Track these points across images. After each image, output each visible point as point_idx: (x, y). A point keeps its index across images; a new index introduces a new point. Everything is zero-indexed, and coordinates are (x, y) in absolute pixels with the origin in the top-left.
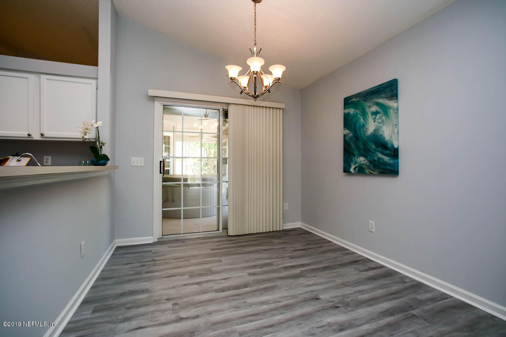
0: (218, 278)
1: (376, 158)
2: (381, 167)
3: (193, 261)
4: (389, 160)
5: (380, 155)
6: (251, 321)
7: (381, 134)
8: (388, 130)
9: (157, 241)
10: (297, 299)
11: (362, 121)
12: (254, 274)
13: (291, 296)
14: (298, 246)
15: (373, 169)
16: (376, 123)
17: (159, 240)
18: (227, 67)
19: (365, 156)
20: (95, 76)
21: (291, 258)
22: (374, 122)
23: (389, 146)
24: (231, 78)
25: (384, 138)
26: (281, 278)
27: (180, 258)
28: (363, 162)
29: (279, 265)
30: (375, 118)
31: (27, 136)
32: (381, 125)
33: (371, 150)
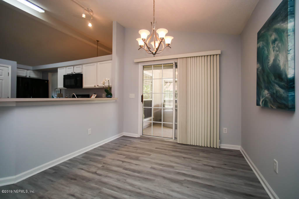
0: (134, 163)
1: (275, 92)
2: (278, 101)
3: (138, 151)
4: (283, 93)
5: (278, 88)
6: (112, 190)
7: (278, 64)
8: (283, 57)
9: (140, 137)
10: (152, 194)
11: (266, 52)
12: (154, 168)
13: (151, 190)
14: (214, 163)
15: (273, 103)
16: (275, 52)
17: (141, 137)
18: (137, 40)
19: (268, 90)
20: (111, 59)
21: (193, 168)
22: (274, 50)
23: (284, 76)
24: (140, 46)
25: (280, 67)
26: (164, 178)
27: (136, 148)
28: (267, 95)
29: (177, 170)
30: (274, 47)
31: (94, 86)
32: (278, 53)
33: (272, 81)
